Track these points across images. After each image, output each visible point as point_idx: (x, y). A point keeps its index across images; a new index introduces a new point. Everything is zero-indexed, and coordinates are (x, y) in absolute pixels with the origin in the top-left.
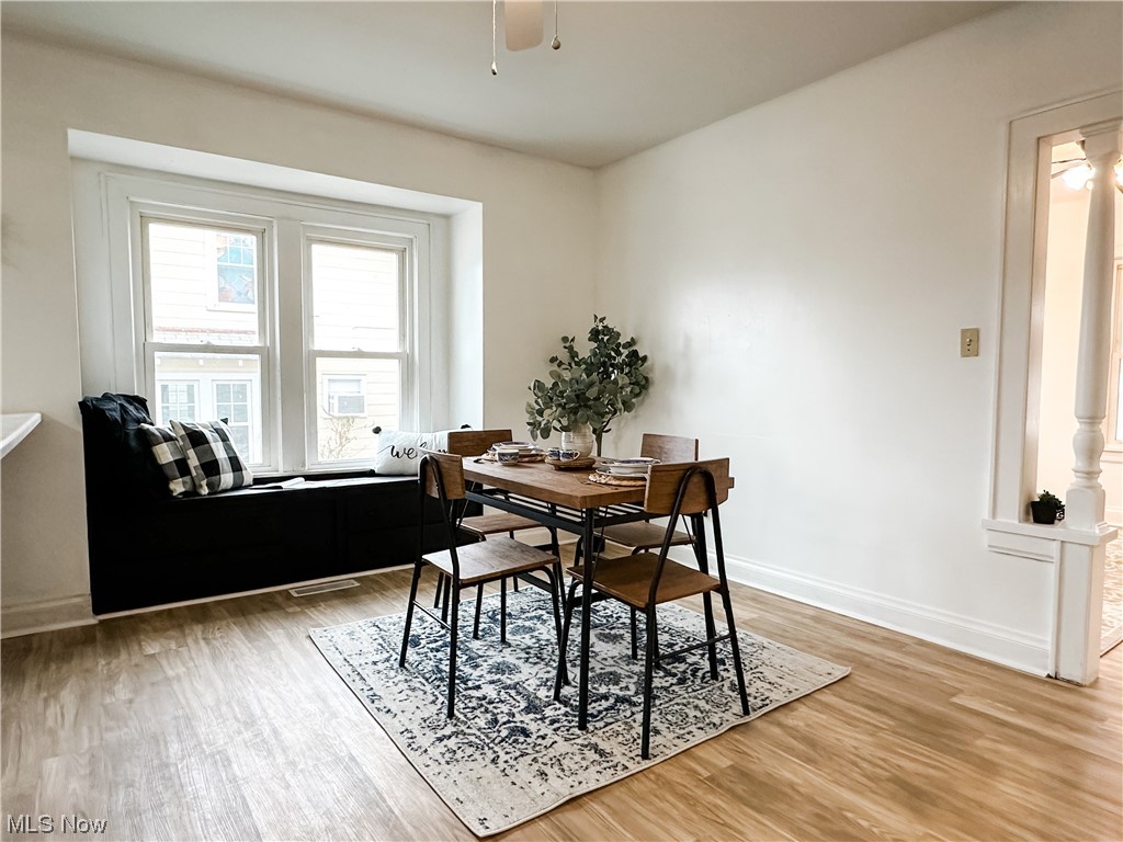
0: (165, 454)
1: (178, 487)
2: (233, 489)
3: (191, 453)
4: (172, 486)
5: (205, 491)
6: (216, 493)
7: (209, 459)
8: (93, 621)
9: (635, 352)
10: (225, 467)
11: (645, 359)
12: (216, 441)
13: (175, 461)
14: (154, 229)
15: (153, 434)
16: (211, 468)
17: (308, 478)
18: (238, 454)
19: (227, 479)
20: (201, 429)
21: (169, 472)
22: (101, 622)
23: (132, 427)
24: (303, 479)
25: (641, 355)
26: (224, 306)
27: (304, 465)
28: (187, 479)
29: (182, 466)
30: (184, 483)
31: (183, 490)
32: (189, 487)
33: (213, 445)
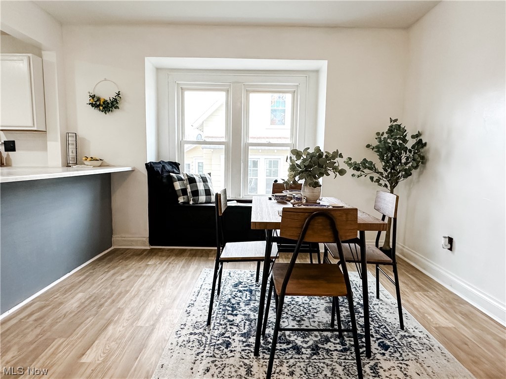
0: (178, 186)
1: (181, 200)
2: (205, 203)
3: (188, 186)
4: (179, 199)
5: (191, 202)
6: (197, 204)
7: (195, 189)
8: (148, 248)
9: (421, 140)
10: (202, 193)
11: (425, 144)
12: (200, 182)
13: (181, 189)
14: (187, 94)
15: (174, 178)
16: (196, 193)
17: (238, 201)
18: (211, 188)
19: (202, 198)
20: (195, 176)
21: (178, 193)
22: (152, 249)
23: (165, 174)
24: (236, 201)
25: (424, 142)
26: (273, 126)
27: (240, 195)
28: (185, 197)
29: (184, 191)
30: (184, 198)
31: (183, 201)
32: (186, 200)
33: (198, 184)
